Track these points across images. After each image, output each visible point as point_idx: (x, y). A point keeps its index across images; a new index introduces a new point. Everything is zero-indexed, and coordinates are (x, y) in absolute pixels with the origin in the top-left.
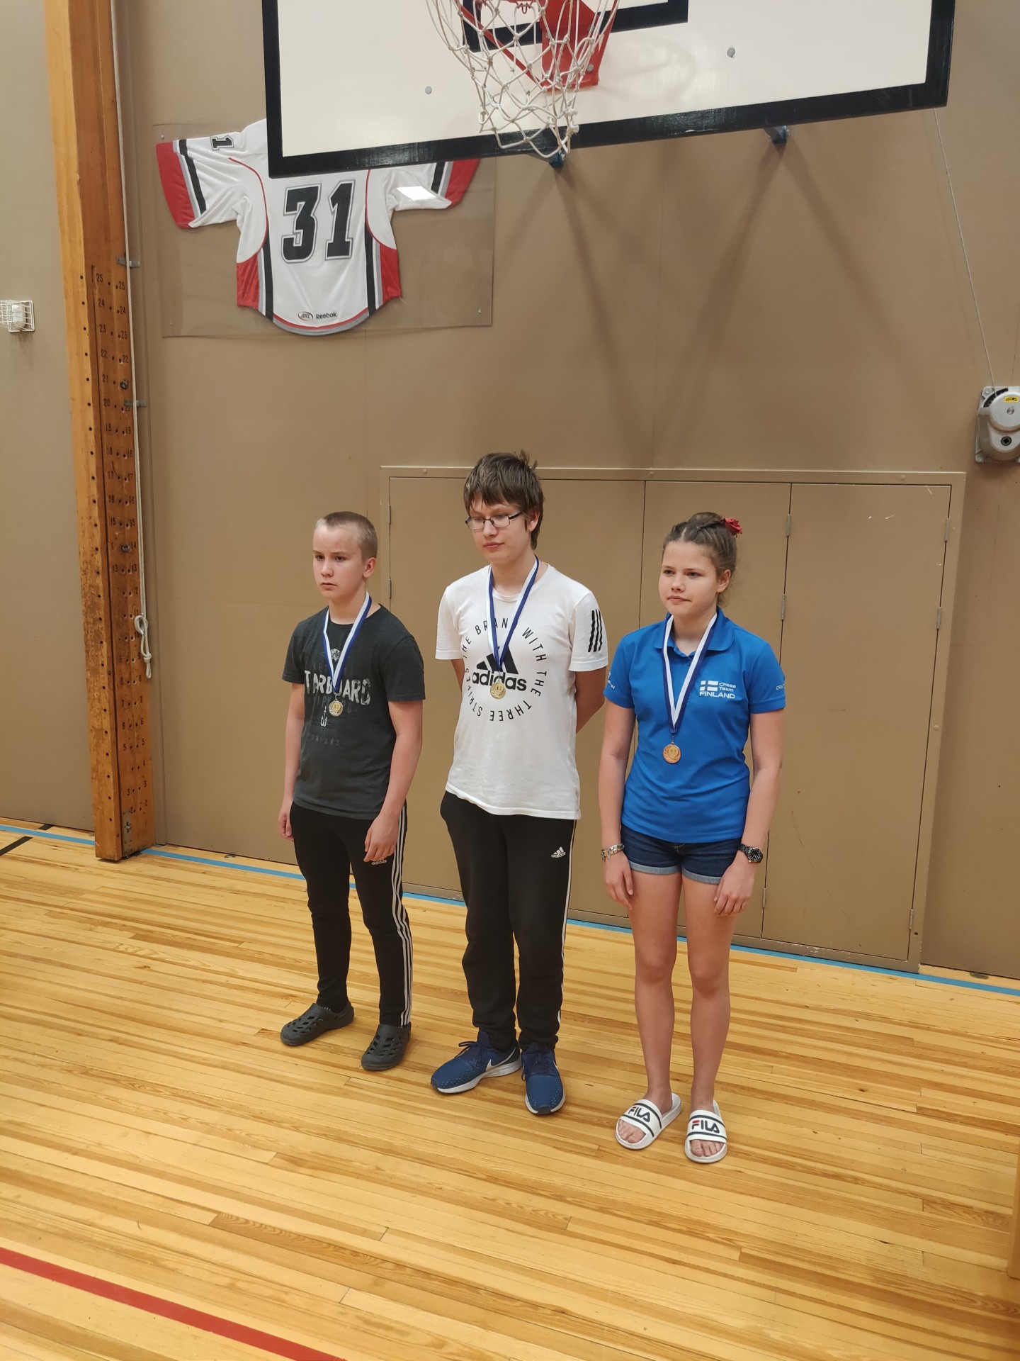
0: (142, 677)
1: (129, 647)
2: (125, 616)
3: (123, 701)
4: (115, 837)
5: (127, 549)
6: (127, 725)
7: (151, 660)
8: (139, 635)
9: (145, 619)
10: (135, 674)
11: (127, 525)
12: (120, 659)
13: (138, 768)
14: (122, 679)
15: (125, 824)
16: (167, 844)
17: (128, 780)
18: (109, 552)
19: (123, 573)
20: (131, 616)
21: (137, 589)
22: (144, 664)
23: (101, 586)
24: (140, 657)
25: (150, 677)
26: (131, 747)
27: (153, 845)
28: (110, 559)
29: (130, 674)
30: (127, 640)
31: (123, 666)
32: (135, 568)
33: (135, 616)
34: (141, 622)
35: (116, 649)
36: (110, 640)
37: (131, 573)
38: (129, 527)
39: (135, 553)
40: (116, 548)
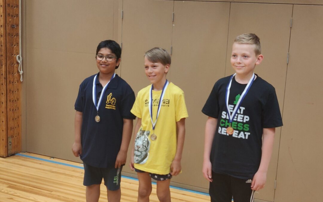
0: (18, 81)
1: (14, 68)
2: (12, 55)
3: (10, 90)
4: (4, 147)
5: (14, 26)
6: (11, 101)
7: (23, 74)
8: (18, 63)
9: (21, 56)
10: (16, 79)
11: (15, 17)
12: (10, 73)
13: (16, 119)
14: (10, 81)
15: (9, 142)
16: (26, 152)
17: (11, 124)
18: (7, 28)
19: (12, 37)
20: (15, 55)
21: (18, 44)
22: (20, 76)
23: (3, 41)
24: (18, 72)
25: (22, 81)
26: (13, 110)
27: (20, 152)
28: (7, 30)
29: (14, 79)
30: (13, 65)
31: (11, 76)
32: (17, 35)
33: (17, 55)
34: (19, 58)
35: (8, 68)
36: (5, 65)
37: (15, 37)
38: (15, 18)
39: (18, 29)
40: (9, 26)
